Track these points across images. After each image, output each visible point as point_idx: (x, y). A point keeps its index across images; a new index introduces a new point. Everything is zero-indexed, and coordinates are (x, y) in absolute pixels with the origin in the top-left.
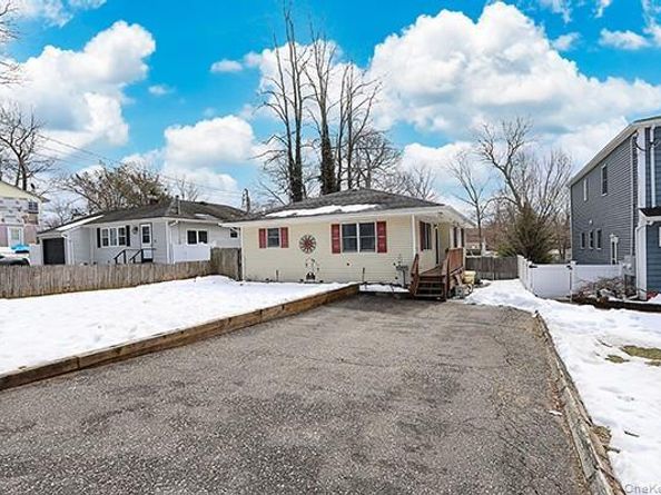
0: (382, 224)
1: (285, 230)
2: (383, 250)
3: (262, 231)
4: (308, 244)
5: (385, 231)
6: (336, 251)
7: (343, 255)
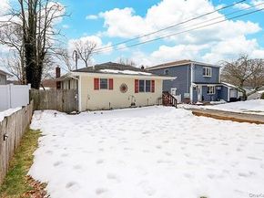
2: (153, 91)
3: (96, 80)
4: (124, 88)
6: (136, 91)
7: (140, 94)
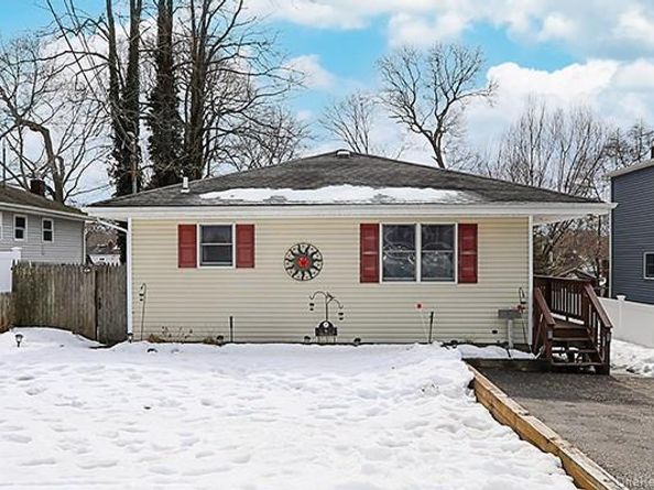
0: (469, 230)
1: (247, 232)
2: (469, 277)
3: (186, 232)
4: (303, 262)
5: (475, 241)
6: (368, 276)
7: (384, 287)
